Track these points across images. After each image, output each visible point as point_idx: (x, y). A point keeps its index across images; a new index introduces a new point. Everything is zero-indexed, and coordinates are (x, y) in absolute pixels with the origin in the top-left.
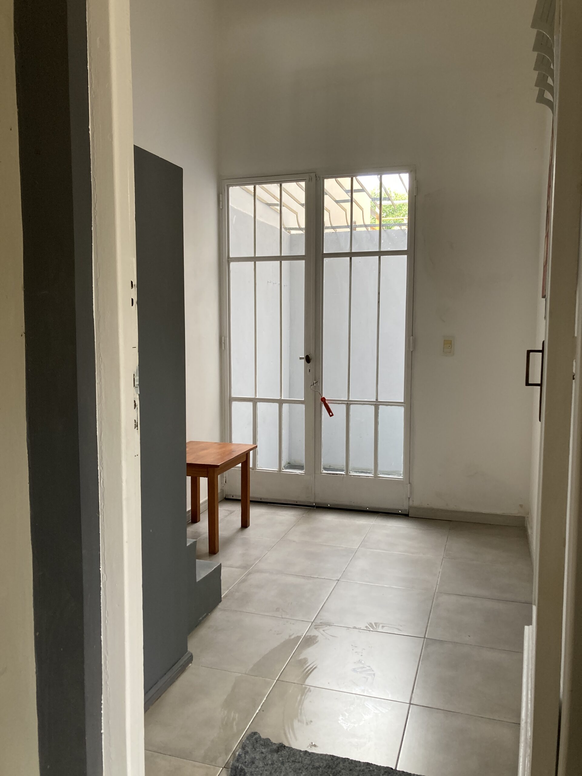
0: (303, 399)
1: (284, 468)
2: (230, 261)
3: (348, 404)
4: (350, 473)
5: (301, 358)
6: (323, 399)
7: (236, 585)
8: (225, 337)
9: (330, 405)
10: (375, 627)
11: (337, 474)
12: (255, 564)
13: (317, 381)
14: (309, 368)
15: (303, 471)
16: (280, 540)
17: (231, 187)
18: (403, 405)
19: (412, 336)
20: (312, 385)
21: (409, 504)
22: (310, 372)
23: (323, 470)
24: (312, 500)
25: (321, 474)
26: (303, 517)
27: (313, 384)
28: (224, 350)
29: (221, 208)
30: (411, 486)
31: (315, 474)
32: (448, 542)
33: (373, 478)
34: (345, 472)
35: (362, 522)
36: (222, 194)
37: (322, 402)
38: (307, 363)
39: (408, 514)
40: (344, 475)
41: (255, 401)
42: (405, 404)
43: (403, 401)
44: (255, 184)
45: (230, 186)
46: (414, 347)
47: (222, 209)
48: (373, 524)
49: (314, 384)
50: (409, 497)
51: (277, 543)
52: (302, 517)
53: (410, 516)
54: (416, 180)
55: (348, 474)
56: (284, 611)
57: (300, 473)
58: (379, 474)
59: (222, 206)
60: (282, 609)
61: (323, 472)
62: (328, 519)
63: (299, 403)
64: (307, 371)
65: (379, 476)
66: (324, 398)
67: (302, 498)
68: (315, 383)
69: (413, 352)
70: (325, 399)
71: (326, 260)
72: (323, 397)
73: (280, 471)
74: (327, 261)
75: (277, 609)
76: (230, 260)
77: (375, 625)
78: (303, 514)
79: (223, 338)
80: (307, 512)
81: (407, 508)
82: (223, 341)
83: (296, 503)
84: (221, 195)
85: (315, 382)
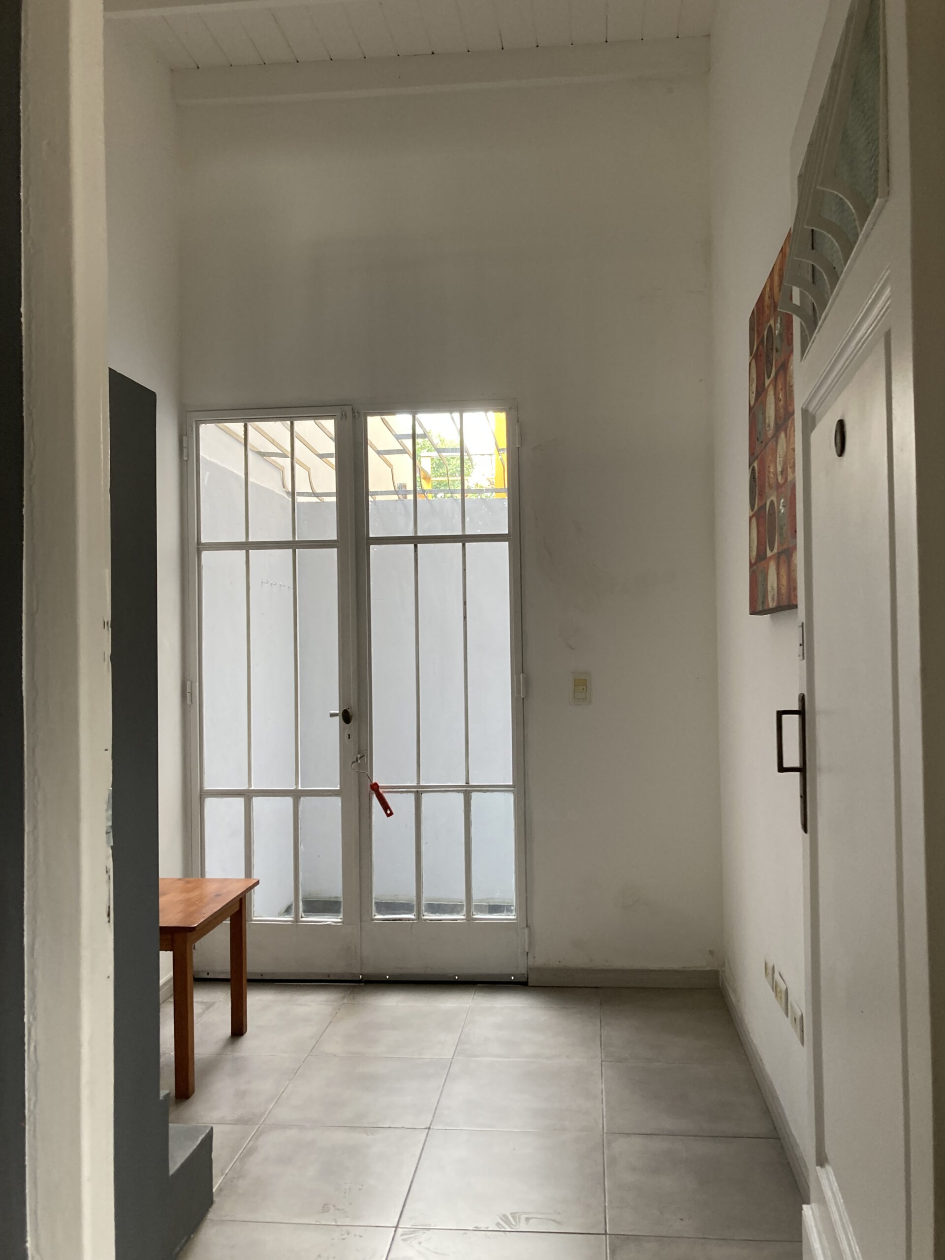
0: (337, 787)
1: (303, 915)
2: (201, 549)
3: (418, 793)
4: (423, 916)
5: (332, 715)
6: (375, 787)
7: (238, 1163)
8: (192, 683)
9: (387, 797)
10: (514, 1223)
11: (400, 920)
12: (269, 1111)
13: (362, 755)
14: (348, 731)
15: (340, 917)
16: (309, 1055)
17: (203, 425)
18: (512, 790)
19: (523, 673)
20: (354, 762)
21: (527, 964)
22: (349, 738)
23: (376, 914)
24: (356, 971)
25: (373, 920)
26: (344, 1004)
27: (355, 760)
28: (190, 706)
29: (185, 458)
30: (530, 931)
31: (361, 922)
32: (602, 1030)
33: (465, 921)
34: (415, 915)
35: (450, 1005)
36: (186, 435)
37: (373, 792)
38: (345, 723)
39: (526, 981)
40: (413, 920)
41: (248, 795)
42: (516, 789)
43: (511, 784)
44: (246, 421)
45: (202, 423)
46: (527, 691)
47: (187, 461)
48: (470, 1007)
49: (357, 761)
50: (527, 950)
51: (304, 1061)
52: (342, 1005)
53: (530, 984)
54: (518, 422)
55: (421, 919)
56: (338, 1209)
57: (333, 922)
58: (475, 913)
59: (188, 456)
60: (334, 1206)
61: (376, 917)
62: (389, 1004)
63: (331, 795)
64: (345, 738)
65: (474, 917)
66: (376, 784)
67: (339, 968)
68: (360, 758)
69: (524, 699)
70: (378, 786)
71: (373, 549)
72: (374, 782)
73: (297, 922)
74: (375, 550)
75: (323, 1207)
76: (201, 547)
77: (514, 1218)
78: (343, 998)
79: (188, 683)
80: (349, 993)
81: (523, 970)
82: (188, 690)
83: (328, 978)
84: (185, 438)
85: (359, 755)
